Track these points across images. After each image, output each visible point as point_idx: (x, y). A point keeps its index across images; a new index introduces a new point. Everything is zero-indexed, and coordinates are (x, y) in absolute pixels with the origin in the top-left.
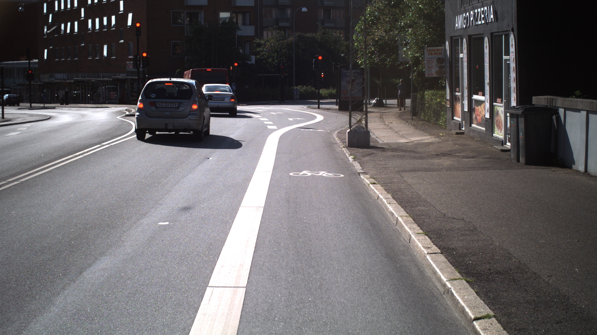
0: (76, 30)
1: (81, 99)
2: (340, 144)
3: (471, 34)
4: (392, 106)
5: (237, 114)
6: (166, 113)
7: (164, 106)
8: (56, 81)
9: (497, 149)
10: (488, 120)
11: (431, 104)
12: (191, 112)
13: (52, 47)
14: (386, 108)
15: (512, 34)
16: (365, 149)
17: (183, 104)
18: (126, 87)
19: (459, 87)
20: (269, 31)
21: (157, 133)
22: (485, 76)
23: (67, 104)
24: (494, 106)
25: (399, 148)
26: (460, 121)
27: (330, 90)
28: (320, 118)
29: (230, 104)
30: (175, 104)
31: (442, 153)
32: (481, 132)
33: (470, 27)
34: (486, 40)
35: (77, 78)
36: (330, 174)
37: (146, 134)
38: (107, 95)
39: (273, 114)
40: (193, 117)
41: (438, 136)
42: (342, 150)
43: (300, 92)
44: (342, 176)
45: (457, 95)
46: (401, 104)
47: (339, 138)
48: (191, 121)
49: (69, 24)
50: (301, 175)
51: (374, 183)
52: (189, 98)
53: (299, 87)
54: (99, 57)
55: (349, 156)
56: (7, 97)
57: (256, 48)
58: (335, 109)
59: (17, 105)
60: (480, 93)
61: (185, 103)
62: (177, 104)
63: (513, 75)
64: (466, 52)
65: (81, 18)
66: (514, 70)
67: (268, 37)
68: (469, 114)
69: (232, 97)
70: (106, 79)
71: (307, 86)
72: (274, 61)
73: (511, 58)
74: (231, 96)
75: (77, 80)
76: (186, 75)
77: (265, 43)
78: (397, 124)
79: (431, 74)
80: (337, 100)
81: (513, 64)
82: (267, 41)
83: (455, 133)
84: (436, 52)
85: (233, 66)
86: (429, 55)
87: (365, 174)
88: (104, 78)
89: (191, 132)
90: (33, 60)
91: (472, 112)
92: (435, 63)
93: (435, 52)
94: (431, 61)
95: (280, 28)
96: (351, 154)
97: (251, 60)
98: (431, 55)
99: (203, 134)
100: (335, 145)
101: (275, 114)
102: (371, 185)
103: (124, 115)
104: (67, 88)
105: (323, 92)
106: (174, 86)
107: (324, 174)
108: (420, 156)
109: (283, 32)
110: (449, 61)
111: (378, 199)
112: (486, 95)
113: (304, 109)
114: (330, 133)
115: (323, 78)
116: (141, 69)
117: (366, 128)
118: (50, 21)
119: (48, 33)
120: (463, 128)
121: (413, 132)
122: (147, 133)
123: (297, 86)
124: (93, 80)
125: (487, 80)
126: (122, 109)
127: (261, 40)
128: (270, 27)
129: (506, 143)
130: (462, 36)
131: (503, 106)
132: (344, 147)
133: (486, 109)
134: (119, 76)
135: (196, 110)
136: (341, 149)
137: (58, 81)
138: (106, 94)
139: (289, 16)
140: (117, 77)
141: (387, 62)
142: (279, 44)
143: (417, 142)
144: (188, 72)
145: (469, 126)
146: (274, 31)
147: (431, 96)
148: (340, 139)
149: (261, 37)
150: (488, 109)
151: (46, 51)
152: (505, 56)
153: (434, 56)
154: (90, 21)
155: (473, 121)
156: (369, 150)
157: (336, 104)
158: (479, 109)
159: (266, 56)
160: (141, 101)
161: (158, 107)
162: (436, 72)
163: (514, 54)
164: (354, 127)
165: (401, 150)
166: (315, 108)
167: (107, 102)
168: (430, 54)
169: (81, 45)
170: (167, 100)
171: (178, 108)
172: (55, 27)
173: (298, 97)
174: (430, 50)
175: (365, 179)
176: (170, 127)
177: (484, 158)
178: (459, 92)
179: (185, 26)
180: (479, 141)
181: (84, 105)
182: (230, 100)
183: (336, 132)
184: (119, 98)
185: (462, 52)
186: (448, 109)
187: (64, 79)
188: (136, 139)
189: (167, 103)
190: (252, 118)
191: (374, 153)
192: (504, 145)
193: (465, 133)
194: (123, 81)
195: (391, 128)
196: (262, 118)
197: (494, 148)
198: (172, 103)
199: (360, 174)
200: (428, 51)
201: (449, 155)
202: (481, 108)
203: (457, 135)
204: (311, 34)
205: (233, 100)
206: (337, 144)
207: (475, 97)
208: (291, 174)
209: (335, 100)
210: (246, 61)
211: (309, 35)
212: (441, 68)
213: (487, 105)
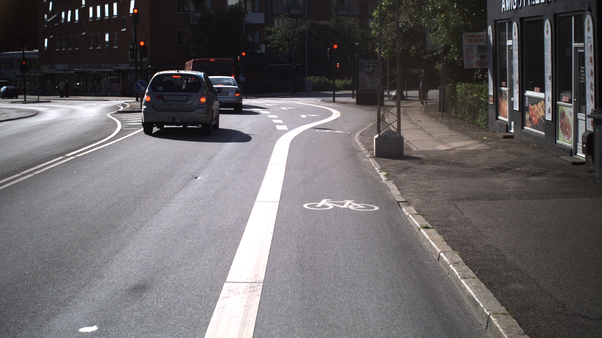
0: (77, 18)
1: (82, 90)
2: (364, 152)
3: (524, 16)
4: (413, 98)
5: (243, 109)
6: (174, 107)
7: (171, 99)
8: (56, 72)
9: (566, 161)
10: (549, 123)
11: (465, 99)
12: (199, 105)
13: (52, 36)
14: (407, 101)
15: (589, 14)
16: (398, 161)
17: (191, 97)
18: (129, 79)
19: (506, 81)
20: (280, 18)
21: (165, 126)
22: (545, 68)
23: (67, 96)
24: (558, 105)
25: (439, 159)
26: (508, 121)
27: (344, 81)
28: (336, 114)
29: (234, 99)
30: (183, 97)
31: (498, 168)
32: (538, 136)
33: (522, 8)
34: (547, 23)
35: (78, 68)
36: (359, 206)
37: (154, 128)
38: (109, 86)
39: (283, 110)
40: (200, 111)
41: (483, 141)
42: (368, 162)
43: (313, 83)
44: (377, 208)
45: (503, 91)
46: (423, 97)
47: (363, 142)
48: (199, 114)
49: (70, 12)
50: (319, 207)
51: (427, 228)
52: (197, 91)
53: (311, 78)
54: (101, 47)
55: (380, 172)
56: (4, 89)
57: (266, 36)
58: (352, 103)
59: (15, 98)
60: (536, 88)
61: (193, 96)
62: (185, 97)
63: (589, 67)
64: (517, 39)
65: (82, 5)
66: (591, 61)
67: (278, 25)
68: (520, 113)
69: (237, 91)
70: (107, 70)
71: (320, 77)
72: (285, 50)
73: (586, 45)
74: (235, 90)
75: (78, 71)
76: (187, 66)
77: (275, 31)
78: (427, 123)
79: (471, 65)
80: (353, 92)
81: (590, 53)
82: (278, 29)
83: (503, 137)
84: (476, 38)
85: (241, 56)
86: (468, 42)
87: (406, 203)
88: (106, 69)
89: (200, 125)
90: (33, 50)
91: (524, 111)
92: (475, 51)
93: (474, 38)
94: (470, 49)
95: (291, 16)
96: (381, 168)
97: (261, 49)
98: (470, 42)
99: (212, 128)
100: (360, 154)
101: (286, 109)
102: (421, 230)
103: (116, 111)
104: (67, 79)
105: (338, 83)
106: (182, 79)
107: (350, 204)
108: (471, 173)
109: (294, 20)
110: (492, 49)
111: (438, 260)
112: (546, 92)
113: (317, 102)
114: (351, 136)
115: (338, 68)
116: (139, 60)
117: (398, 133)
118: (50, 9)
119: (48, 21)
120: (511, 130)
121: (449, 134)
122: (155, 126)
123: (309, 77)
124: (94, 71)
125: (548, 73)
126: (118, 104)
127: (271, 28)
128: (281, 15)
129: (576, 152)
130: (510, 19)
131: (573, 107)
132: (370, 157)
133: (547, 109)
134: (121, 66)
135: (204, 103)
136: (368, 160)
137: (59, 72)
138: (107, 85)
139: (301, 3)
140: (118, 68)
141: (411, 51)
142: (290, 32)
143: (459, 149)
144: (190, 63)
145: (521, 128)
146: (285, 19)
147: (465, 90)
148: (364, 144)
149: (272, 25)
150: (549, 109)
151: (46, 40)
152: (575, 42)
153: (474, 43)
154: (91, 9)
155: (525, 122)
156: (403, 162)
157: (353, 96)
158: (534, 108)
159: (277, 45)
160: (148, 94)
161: (166, 101)
162: (477, 63)
163: (592, 39)
164: (383, 132)
165: (444, 161)
166: (329, 102)
167: (109, 94)
168: (469, 40)
169: (82, 34)
170: (175, 94)
171: (186, 101)
172: (55, 16)
173: (311, 88)
174: (469, 37)
175: (410, 216)
176: (177, 121)
177: (556, 176)
178: (506, 86)
179: (191, 13)
180: (537, 148)
181: (85, 97)
182: (235, 95)
183: (358, 135)
184: (121, 90)
185: (510, 38)
186: (491, 107)
187: (65, 70)
188: (143, 132)
189: (174, 96)
190: (259, 115)
191: (411, 167)
192: (573, 156)
193: (514, 136)
194: (125, 72)
195: (421, 129)
196: (271, 114)
197: (562, 159)
198: (180, 96)
199: (400, 203)
200: (467, 37)
201: (507, 170)
202: (538, 107)
203: (505, 140)
204: (325, 21)
205: (238, 95)
206: (361, 152)
207: (528, 93)
208: (305, 206)
209: (351, 92)
210: (256, 50)
211: (323, 23)
212: (482, 57)
213: (549, 105)
